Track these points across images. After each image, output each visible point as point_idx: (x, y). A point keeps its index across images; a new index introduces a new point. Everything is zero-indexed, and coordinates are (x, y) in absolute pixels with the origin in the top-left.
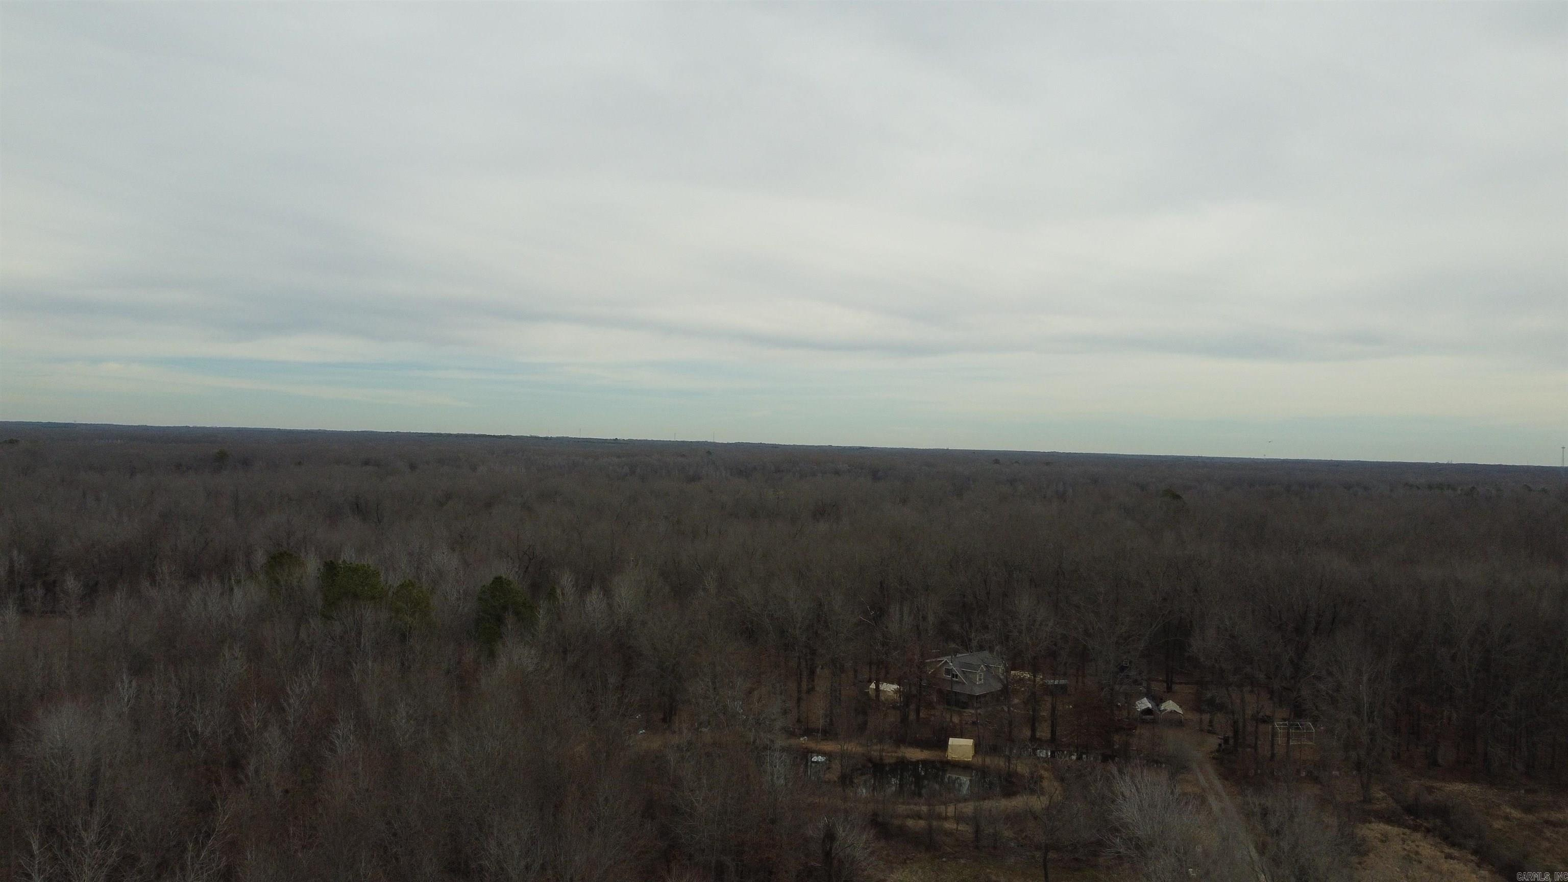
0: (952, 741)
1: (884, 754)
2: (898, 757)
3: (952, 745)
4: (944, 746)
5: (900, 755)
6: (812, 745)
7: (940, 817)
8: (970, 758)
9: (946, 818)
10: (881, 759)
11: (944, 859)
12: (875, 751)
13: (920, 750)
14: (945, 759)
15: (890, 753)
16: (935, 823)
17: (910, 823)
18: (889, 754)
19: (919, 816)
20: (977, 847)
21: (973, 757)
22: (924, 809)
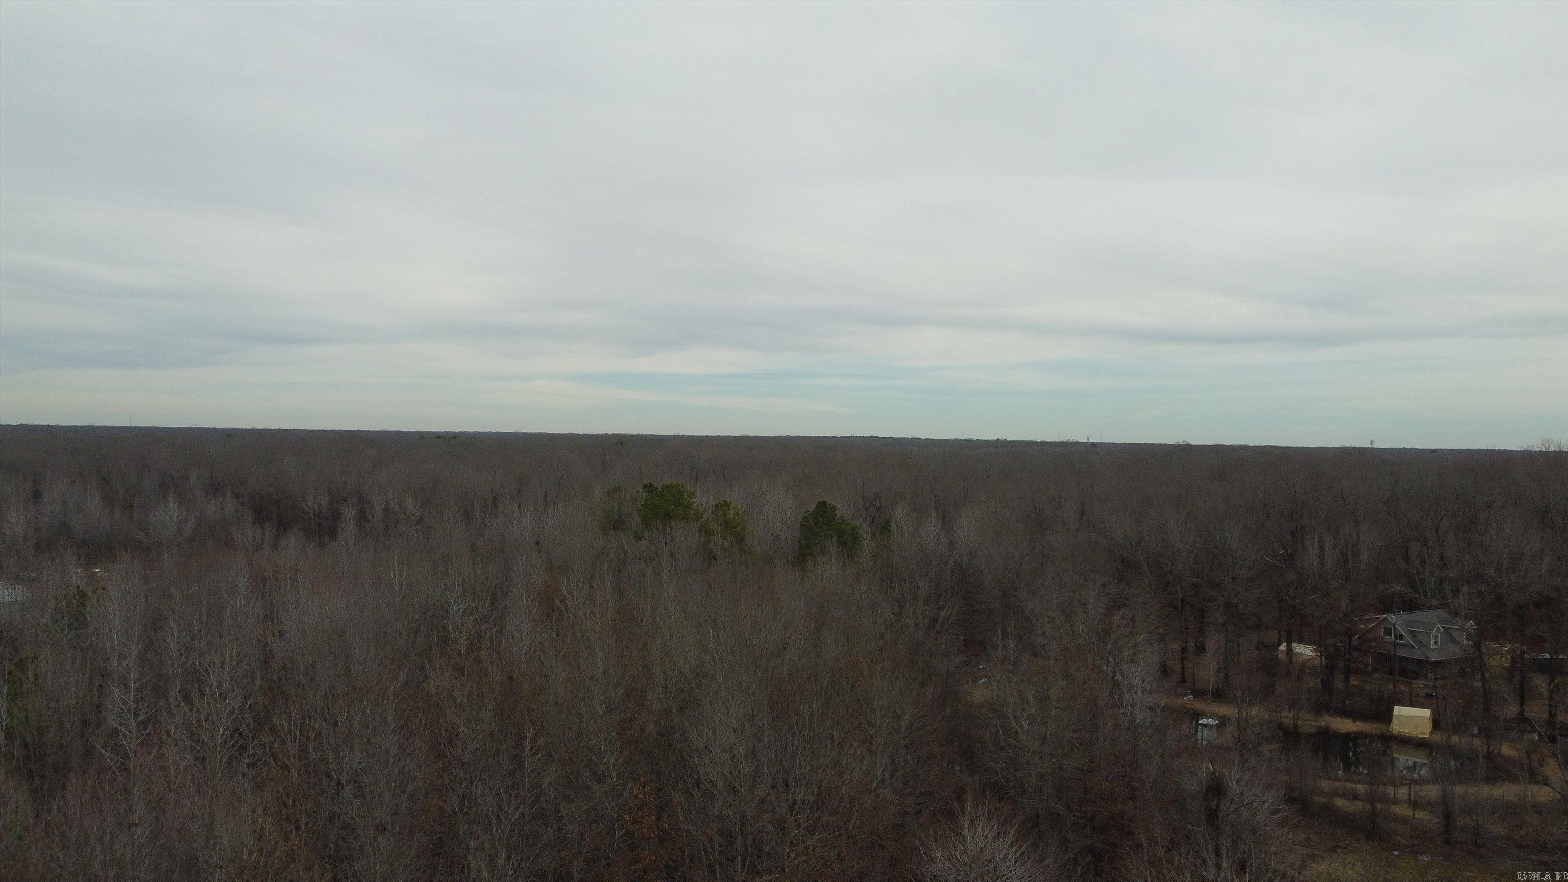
0: (1398, 710)
1: (1300, 722)
2: (1319, 727)
3: (1399, 716)
4: (1388, 717)
5: (1323, 725)
6: (1200, 706)
7: (1385, 799)
8: (1426, 734)
9: (1396, 802)
10: (1296, 726)
11: (1396, 853)
12: (1287, 717)
13: (1351, 721)
14: (1389, 734)
15: (1309, 723)
16: (1379, 806)
17: (1340, 803)
18: (1307, 723)
19: (1355, 797)
20: (1447, 842)
21: (1431, 733)
22: (1361, 788)
